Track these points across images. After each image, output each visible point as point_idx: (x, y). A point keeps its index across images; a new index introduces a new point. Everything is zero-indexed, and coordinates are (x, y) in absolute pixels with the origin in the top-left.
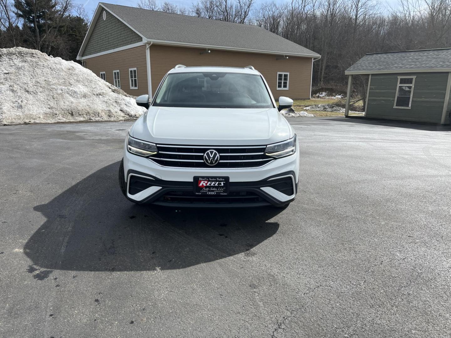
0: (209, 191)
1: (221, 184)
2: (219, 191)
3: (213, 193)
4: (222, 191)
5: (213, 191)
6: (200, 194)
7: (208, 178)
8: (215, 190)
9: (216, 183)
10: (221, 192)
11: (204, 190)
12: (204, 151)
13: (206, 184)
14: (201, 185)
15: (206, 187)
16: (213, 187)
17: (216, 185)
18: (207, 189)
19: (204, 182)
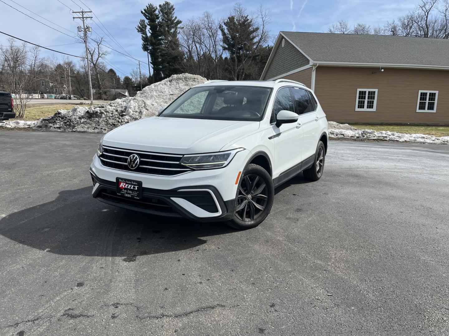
0: (127, 193)
1: (135, 188)
2: (134, 194)
3: (129, 196)
4: (136, 194)
5: (129, 194)
6: (120, 194)
7: (126, 181)
8: (131, 193)
9: (131, 186)
10: (135, 196)
11: (123, 191)
12: (128, 154)
13: (125, 186)
14: (121, 186)
15: (125, 189)
16: (130, 190)
17: (132, 188)
18: (125, 191)
19: (123, 184)
